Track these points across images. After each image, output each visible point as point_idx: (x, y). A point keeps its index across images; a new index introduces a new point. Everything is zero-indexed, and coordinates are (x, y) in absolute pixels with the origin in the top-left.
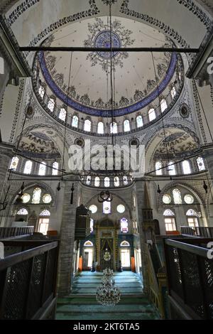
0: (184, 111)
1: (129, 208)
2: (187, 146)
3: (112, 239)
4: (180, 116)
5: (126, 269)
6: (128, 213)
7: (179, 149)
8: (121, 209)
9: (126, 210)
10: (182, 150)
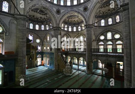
0: (86, 9)
1: (42, 41)
2: (73, 21)
3: (34, 55)
4: (82, 10)
5: (40, 66)
6: (42, 43)
7: (70, 21)
8: (38, 41)
9: (40, 42)
10: (71, 22)
